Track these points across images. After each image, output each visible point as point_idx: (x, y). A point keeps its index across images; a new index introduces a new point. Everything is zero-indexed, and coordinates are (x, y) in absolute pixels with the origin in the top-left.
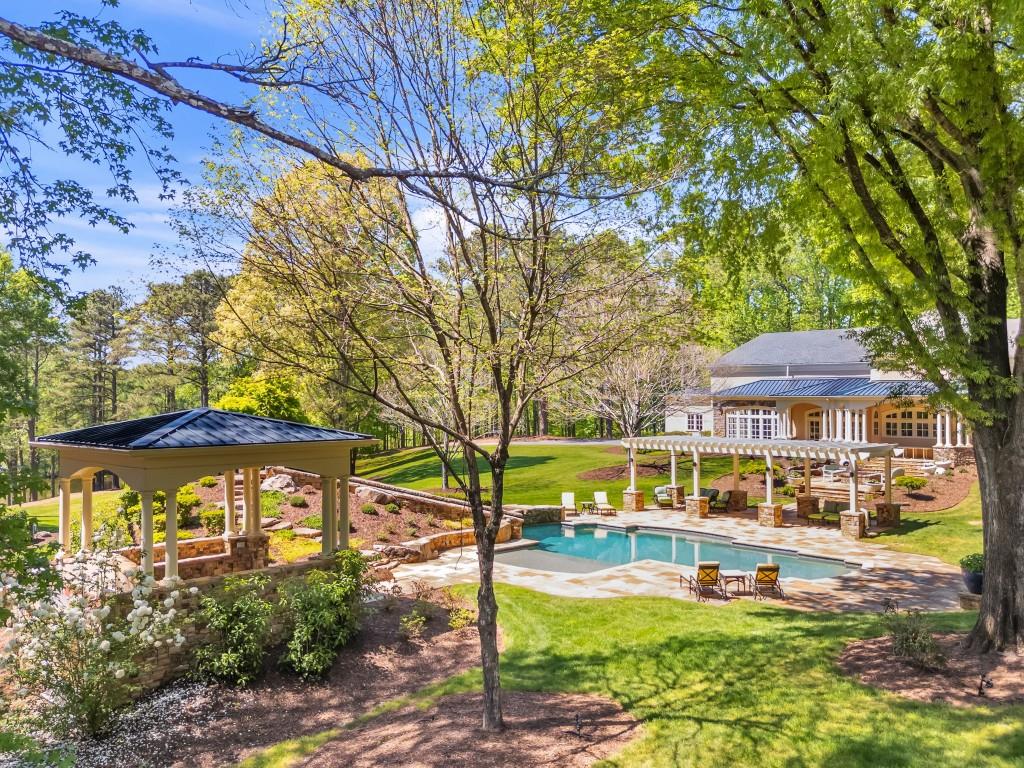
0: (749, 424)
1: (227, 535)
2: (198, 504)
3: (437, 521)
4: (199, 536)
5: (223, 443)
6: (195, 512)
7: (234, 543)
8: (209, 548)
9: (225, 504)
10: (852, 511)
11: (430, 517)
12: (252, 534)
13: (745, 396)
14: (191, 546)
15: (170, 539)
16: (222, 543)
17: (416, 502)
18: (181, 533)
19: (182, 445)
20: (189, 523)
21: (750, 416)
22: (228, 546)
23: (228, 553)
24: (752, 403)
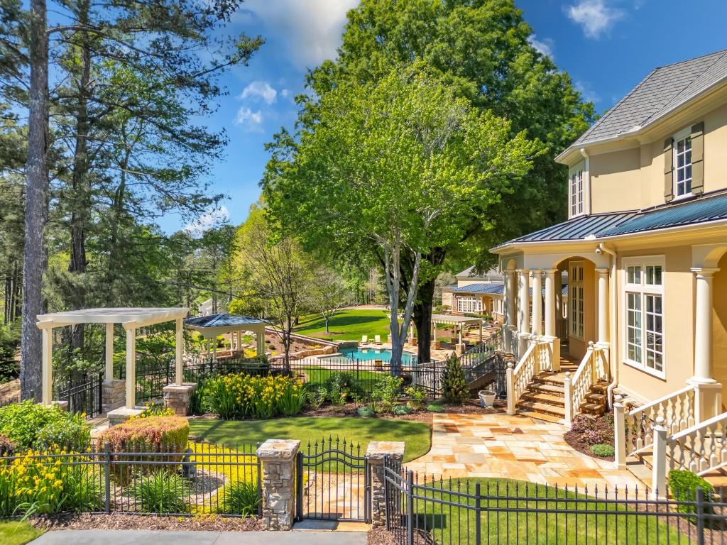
0: (472, 304)
1: (232, 350)
2: (223, 339)
3: (306, 346)
4: (223, 350)
5: (228, 325)
6: (222, 342)
7: (233, 352)
8: (226, 354)
9: (231, 340)
10: (460, 344)
11: (303, 345)
12: (239, 350)
13: (470, 291)
14: (221, 353)
15: (215, 351)
16: (230, 352)
17: (299, 339)
18: (218, 349)
19: (217, 326)
20: (221, 346)
21: (472, 301)
22: (231, 353)
23: (232, 355)
24: (468, 294)
